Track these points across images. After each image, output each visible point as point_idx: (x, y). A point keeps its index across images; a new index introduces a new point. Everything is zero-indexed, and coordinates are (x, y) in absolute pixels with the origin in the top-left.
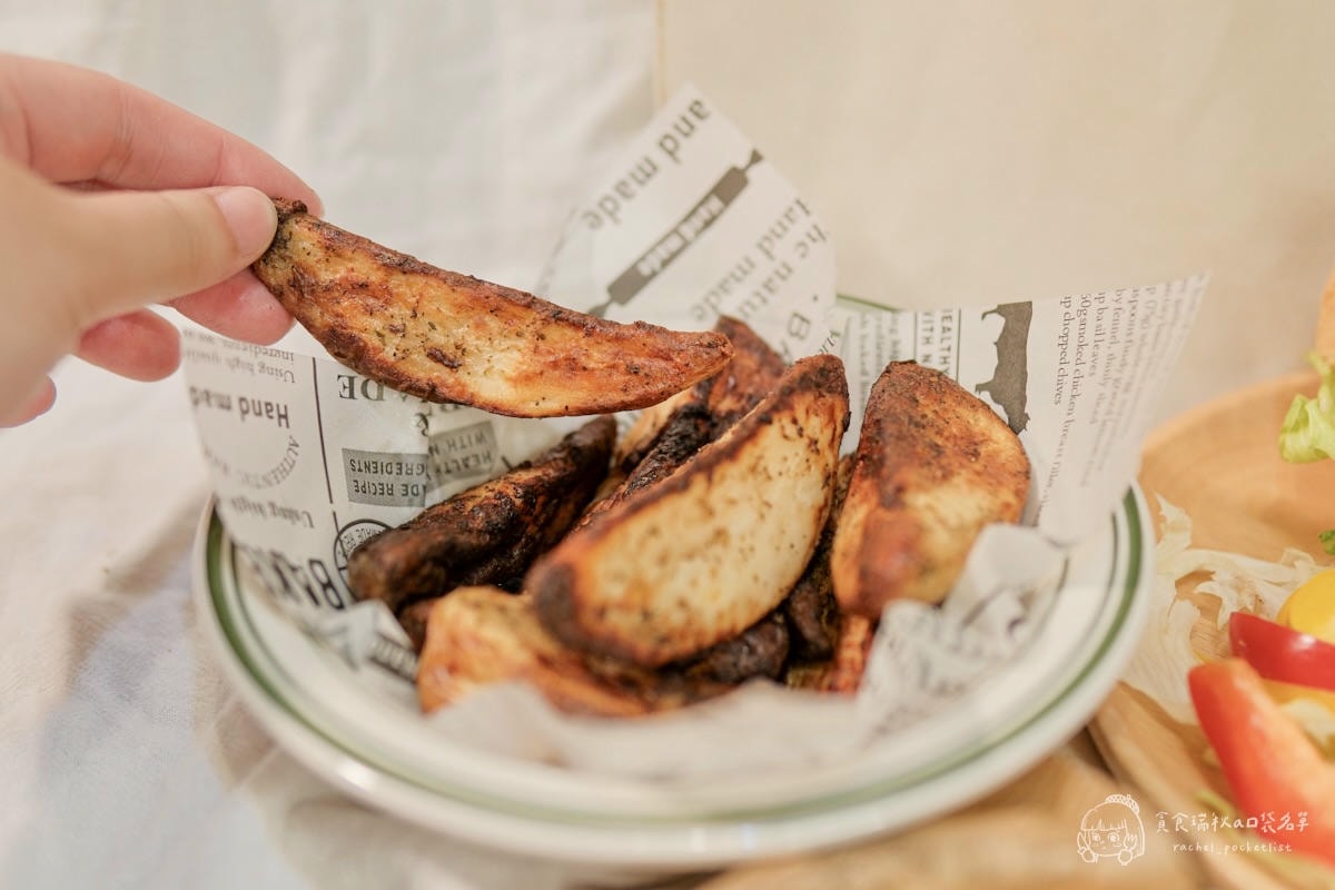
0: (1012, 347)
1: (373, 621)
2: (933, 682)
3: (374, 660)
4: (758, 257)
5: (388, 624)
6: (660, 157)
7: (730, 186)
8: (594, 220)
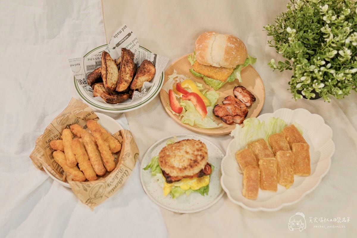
0: (155, 58)
1: (89, 87)
2: (139, 97)
3: (89, 90)
4: (132, 43)
5: (90, 87)
6: (122, 31)
7: (129, 35)
8: (115, 37)
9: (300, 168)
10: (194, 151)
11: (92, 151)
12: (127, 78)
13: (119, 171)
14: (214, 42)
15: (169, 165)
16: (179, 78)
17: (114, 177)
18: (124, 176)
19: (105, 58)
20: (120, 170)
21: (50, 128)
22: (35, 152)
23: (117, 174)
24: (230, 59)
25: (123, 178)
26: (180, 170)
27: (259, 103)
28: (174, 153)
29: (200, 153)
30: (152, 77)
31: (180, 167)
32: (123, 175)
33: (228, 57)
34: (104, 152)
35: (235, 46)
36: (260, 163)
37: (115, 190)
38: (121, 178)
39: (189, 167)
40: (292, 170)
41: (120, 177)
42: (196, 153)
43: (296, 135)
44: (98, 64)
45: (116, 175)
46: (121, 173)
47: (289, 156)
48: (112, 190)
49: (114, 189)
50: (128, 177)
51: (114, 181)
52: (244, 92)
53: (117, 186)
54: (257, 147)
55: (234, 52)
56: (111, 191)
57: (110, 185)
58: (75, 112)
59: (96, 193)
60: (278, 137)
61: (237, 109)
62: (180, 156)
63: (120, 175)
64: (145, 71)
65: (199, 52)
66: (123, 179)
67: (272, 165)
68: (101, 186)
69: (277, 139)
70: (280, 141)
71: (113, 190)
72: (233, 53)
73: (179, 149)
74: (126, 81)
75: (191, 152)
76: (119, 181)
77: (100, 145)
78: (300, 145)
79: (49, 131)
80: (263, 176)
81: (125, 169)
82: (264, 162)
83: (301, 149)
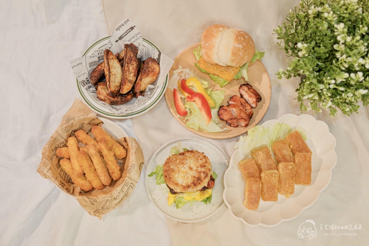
0: (159, 56)
1: (92, 89)
3: (93, 92)
4: (135, 36)
5: (94, 88)
6: (124, 24)
7: (132, 28)
8: (117, 30)
9: (301, 179)
10: (198, 167)
11: (97, 163)
12: (131, 78)
13: (124, 184)
14: (220, 41)
15: (173, 182)
16: (184, 73)
17: (120, 191)
18: (130, 189)
19: (107, 58)
20: (125, 184)
21: (55, 136)
22: (42, 166)
23: (122, 187)
24: (237, 60)
25: (129, 191)
26: (184, 187)
27: (264, 103)
28: (178, 168)
29: (203, 170)
30: (156, 77)
31: (184, 184)
32: (129, 188)
33: (234, 58)
34: (110, 163)
35: (243, 45)
36: (262, 175)
38: (126, 191)
39: (193, 185)
40: (293, 182)
42: (200, 169)
43: (300, 143)
44: (100, 58)
45: (121, 189)
46: (127, 186)
47: (291, 169)
49: (120, 201)
50: (133, 189)
51: (120, 195)
52: (250, 91)
53: (123, 199)
54: (260, 156)
55: (241, 52)
56: (118, 204)
57: (116, 198)
58: (79, 119)
59: (103, 206)
60: (281, 145)
61: (242, 113)
62: (184, 172)
63: (125, 189)
64: (149, 71)
65: (205, 50)
67: (274, 179)
68: (108, 200)
69: (281, 147)
70: (283, 149)
71: (120, 203)
72: (240, 54)
73: (183, 163)
74: (130, 82)
75: (195, 168)
76: (125, 195)
77: (106, 155)
78: (303, 156)
79: (54, 139)
80: (264, 189)
81: (130, 182)
82: (266, 176)
83: (303, 160)
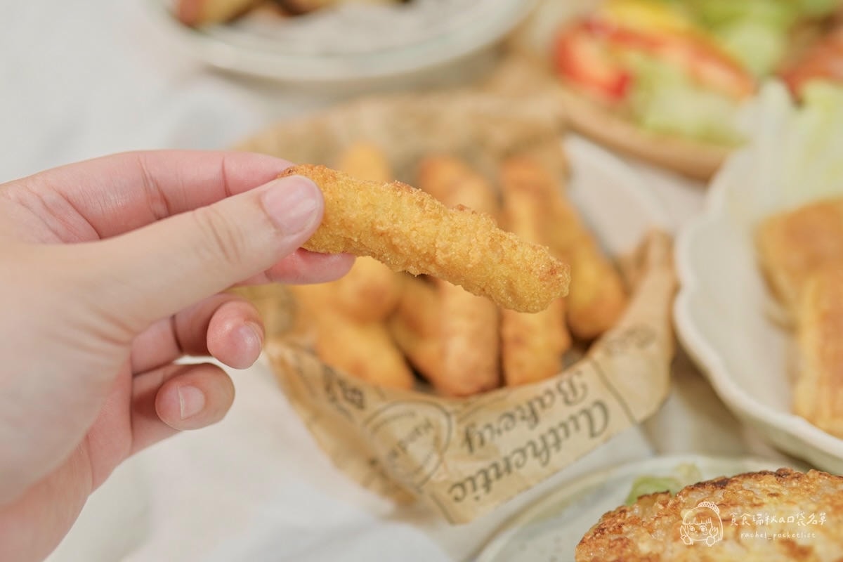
13: (559, 388)
17: (520, 408)
18: (577, 427)
20: (565, 386)
23: (540, 400)
25: (567, 434)
32: (573, 418)
37: (495, 485)
38: (553, 431)
41: (555, 424)
45: (530, 404)
46: (567, 402)
48: (480, 480)
49: (492, 473)
50: (597, 440)
51: (507, 428)
53: (518, 466)
57: (476, 440)
63: (554, 413)
66: (565, 443)
71: (487, 485)
76: (540, 445)
81: (596, 392)
